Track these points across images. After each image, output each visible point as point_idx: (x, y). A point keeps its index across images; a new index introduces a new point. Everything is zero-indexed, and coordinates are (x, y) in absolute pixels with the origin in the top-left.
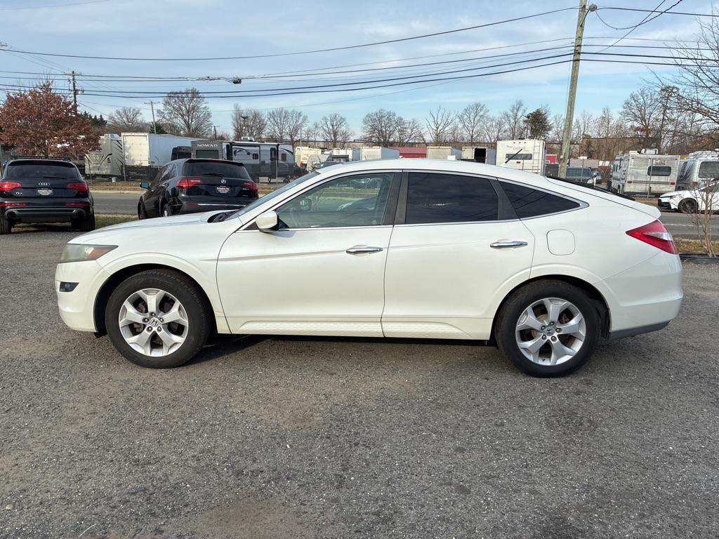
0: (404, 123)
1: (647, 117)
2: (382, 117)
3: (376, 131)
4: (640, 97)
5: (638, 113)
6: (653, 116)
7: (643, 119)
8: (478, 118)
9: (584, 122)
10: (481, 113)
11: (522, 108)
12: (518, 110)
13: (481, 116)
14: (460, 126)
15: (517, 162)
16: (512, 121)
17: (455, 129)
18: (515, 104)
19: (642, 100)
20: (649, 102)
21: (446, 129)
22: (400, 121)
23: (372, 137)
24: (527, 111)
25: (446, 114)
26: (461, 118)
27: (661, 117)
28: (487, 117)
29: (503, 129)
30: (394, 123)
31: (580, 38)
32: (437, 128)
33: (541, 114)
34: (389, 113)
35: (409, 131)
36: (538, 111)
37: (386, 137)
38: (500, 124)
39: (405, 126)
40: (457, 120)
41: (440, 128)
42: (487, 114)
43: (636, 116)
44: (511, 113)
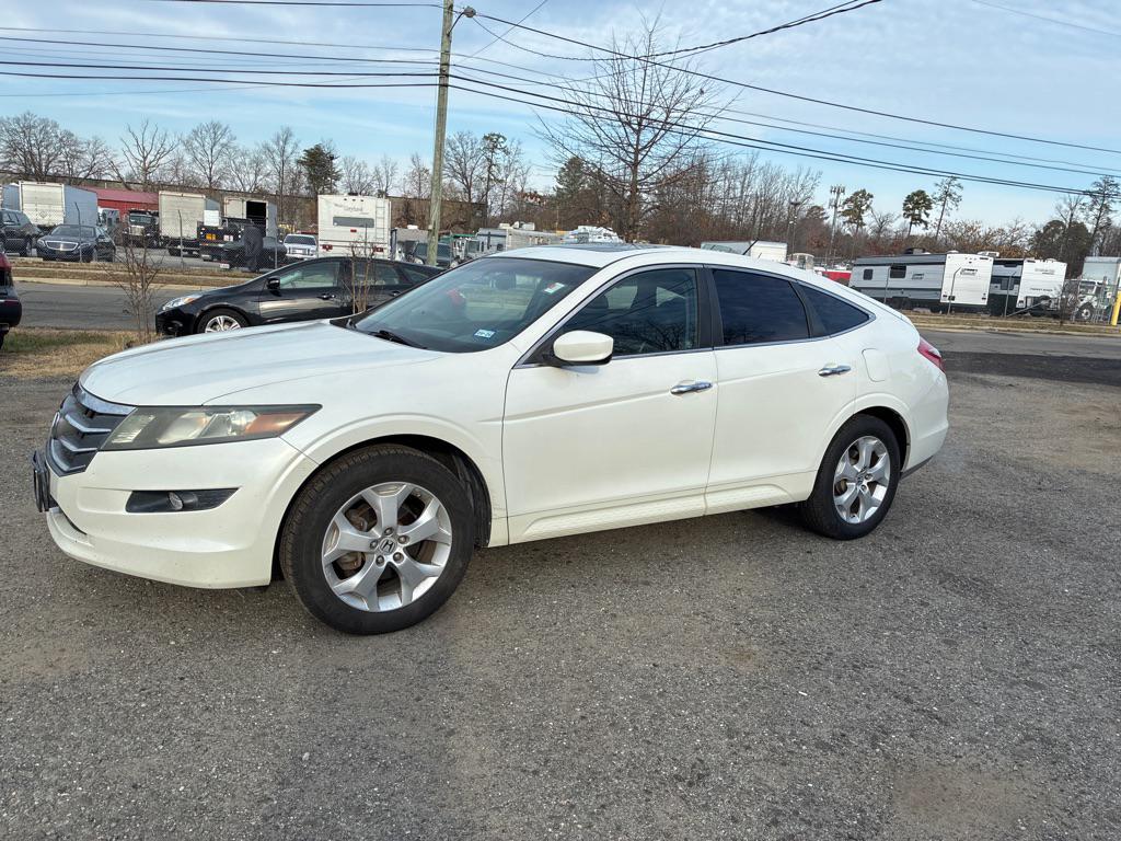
0: (75, 142)
1: (468, 173)
2: (30, 127)
3: (19, 152)
4: (458, 144)
5: (457, 167)
6: (476, 173)
7: (464, 176)
8: (217, 147)
9: (387, 172)
10: (224, 141)
11: (292, 141)
12: (285, 142)
13: (224, 146)
14: (188, 158)
15: (352, 231)
16: (278, 159)
17: (178, 162)
18: (280, 132)
19: (461, 149)
20: (470, 152)
21: (161, 161)
22: (67, 139)
23: (10, 162)
24: (300, 145)
25: (160, 134)
26: (188, 145)
27: (486, 176)
28: (234, 148)
29: (263, 171)
30: (55, 140)
31: (446, 53)
32: (145, 158)
33: (322, 154)
34: (45, 122)
35: (88, 157)
36: (318, 148)
37: (40, 165)
38: (257, 163)
39: (79, 149)
40: (181, 147)
41: (150, 158)
42: (234, 143)
43: (455, 171)
44: (275, 147)
